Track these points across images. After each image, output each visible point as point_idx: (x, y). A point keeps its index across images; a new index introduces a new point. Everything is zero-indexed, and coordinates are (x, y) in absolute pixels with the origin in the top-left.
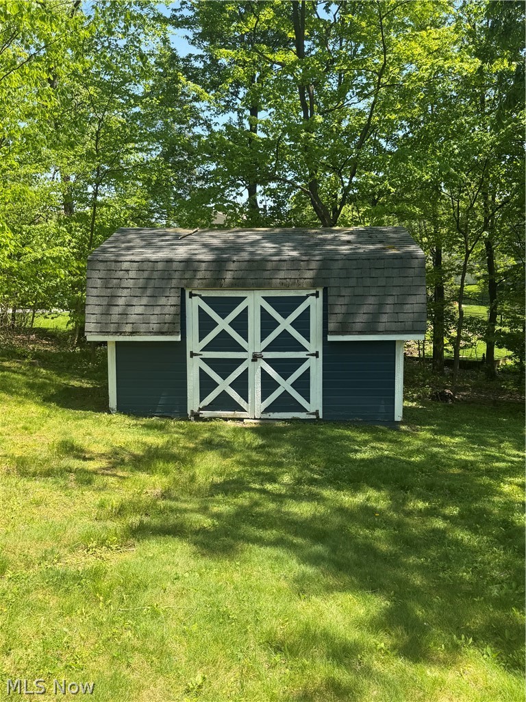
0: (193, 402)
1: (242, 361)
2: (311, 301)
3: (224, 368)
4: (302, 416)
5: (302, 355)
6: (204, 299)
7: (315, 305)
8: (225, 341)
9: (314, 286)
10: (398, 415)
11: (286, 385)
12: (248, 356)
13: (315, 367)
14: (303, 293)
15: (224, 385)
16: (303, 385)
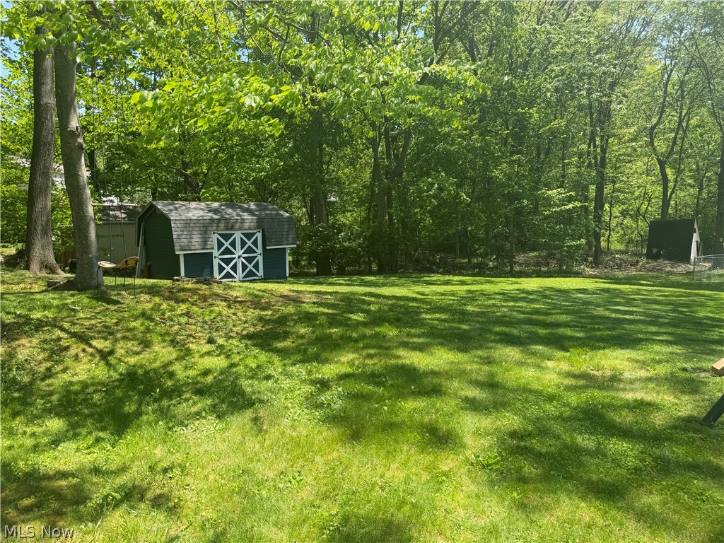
0: (217, 275)
1: (234, 258)
2: (258, 234)
3: (227, 261)
4: (257, 278)
5: (256, 255)
6: (219, 234)
7: (259, 235)
8: (227, 251)
9: (258, 228)
10: (287, 275)
11: (250, 267)
12: (236, 256)
13: (260, 259)
14: (255, 231)
15: (228, 269)
16: (256, 266)
